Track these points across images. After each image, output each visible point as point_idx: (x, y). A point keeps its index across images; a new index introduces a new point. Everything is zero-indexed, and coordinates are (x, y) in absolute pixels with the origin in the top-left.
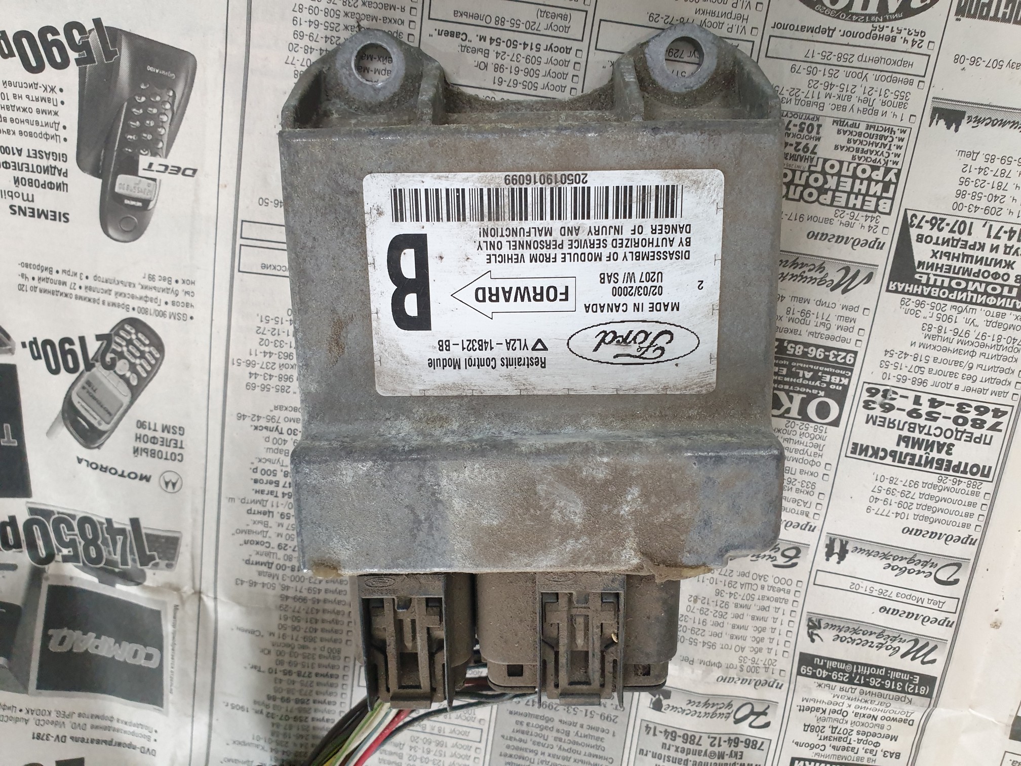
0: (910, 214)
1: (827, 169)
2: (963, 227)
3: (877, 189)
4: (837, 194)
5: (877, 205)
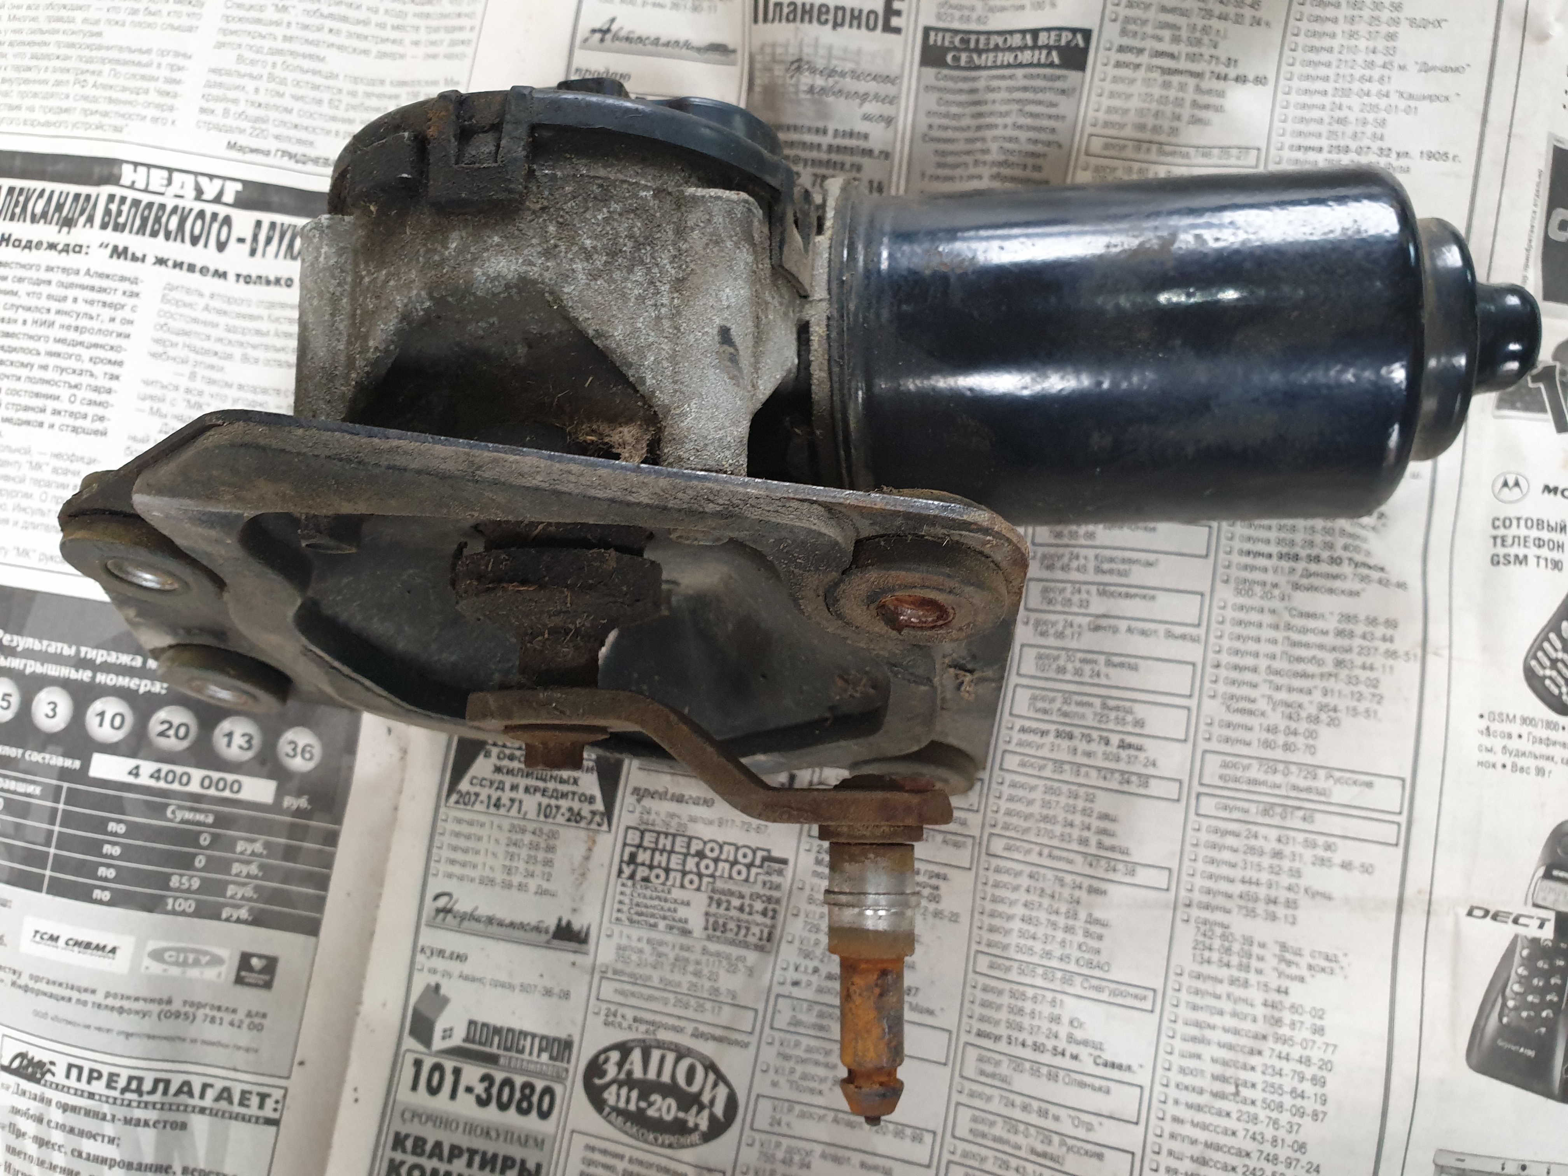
0: (605, 827)
1: (696, 879)
2: (546, 812)
3: (643, 857)
4: (684, 850)
5: (642, 838)
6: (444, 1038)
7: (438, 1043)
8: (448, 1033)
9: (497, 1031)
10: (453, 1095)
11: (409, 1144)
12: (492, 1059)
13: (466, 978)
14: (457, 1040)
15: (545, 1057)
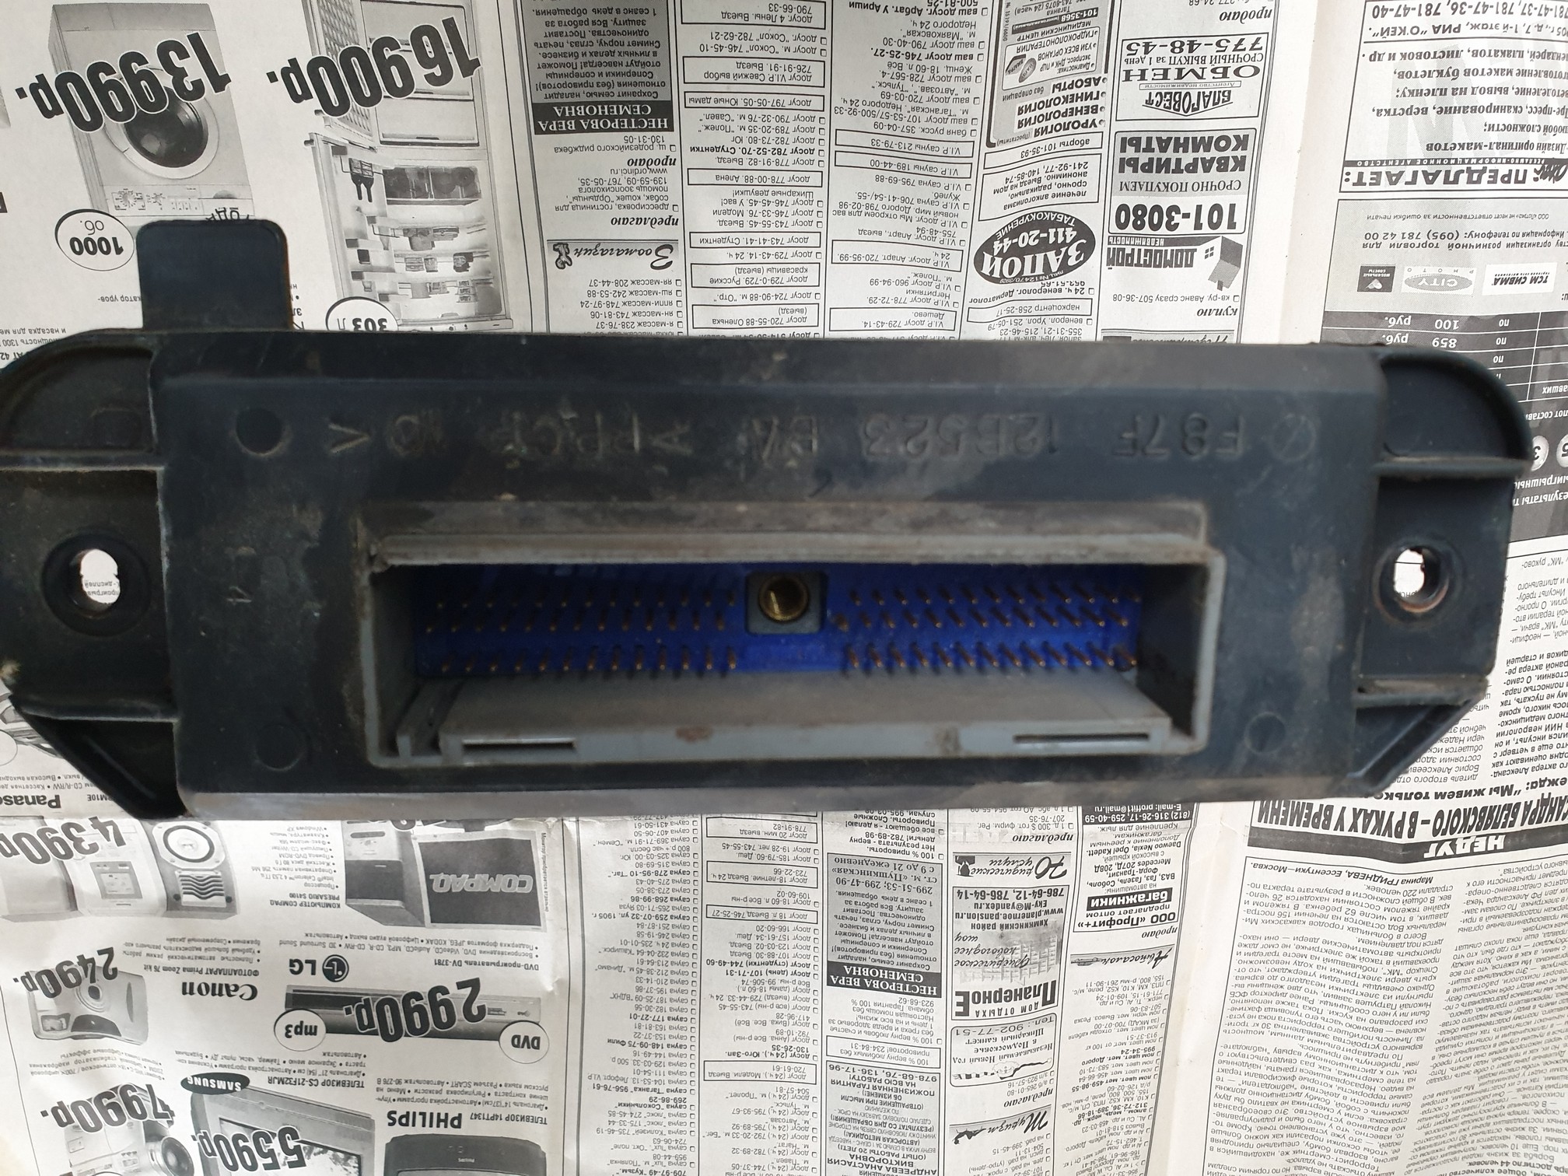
6: (1212, 249)
7: (1217, 244)
8: (1209, 253)
9: (1168, 264)
10: (1199, 208)
11: (1232, 164)
12: (1169, 242)
13: (1197, 298)
14: (1201, 249)
15: (1128, 251)
